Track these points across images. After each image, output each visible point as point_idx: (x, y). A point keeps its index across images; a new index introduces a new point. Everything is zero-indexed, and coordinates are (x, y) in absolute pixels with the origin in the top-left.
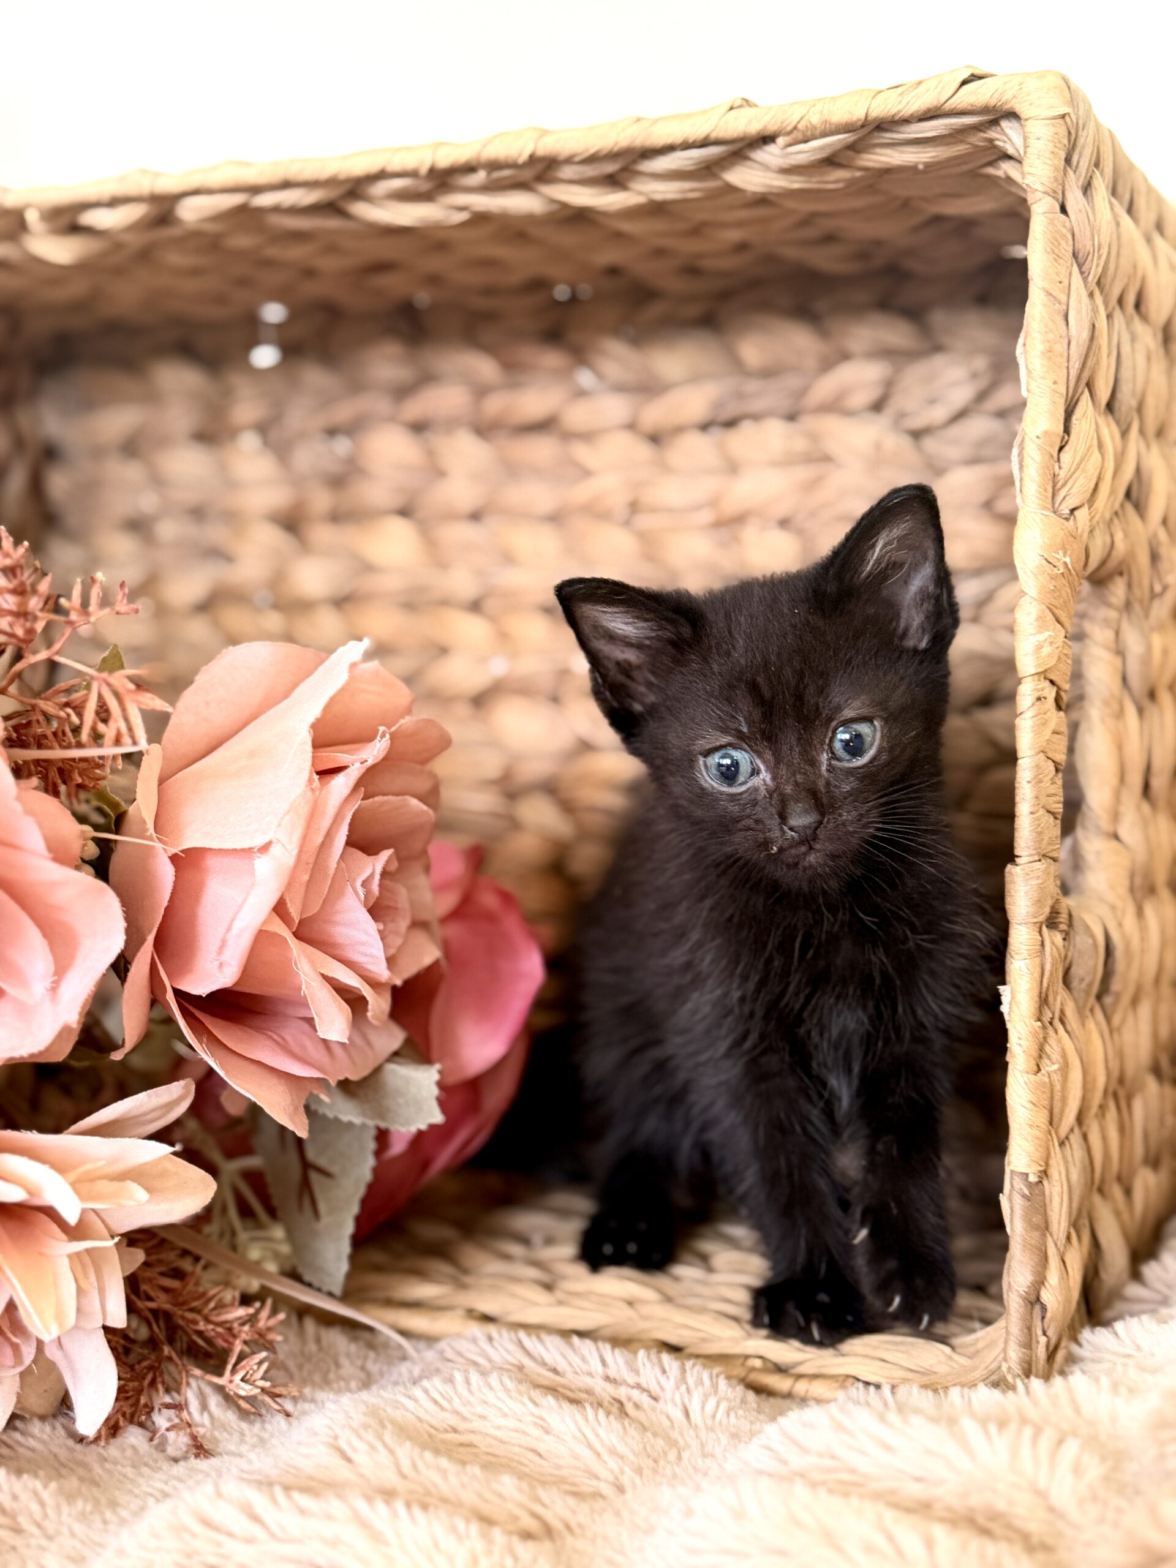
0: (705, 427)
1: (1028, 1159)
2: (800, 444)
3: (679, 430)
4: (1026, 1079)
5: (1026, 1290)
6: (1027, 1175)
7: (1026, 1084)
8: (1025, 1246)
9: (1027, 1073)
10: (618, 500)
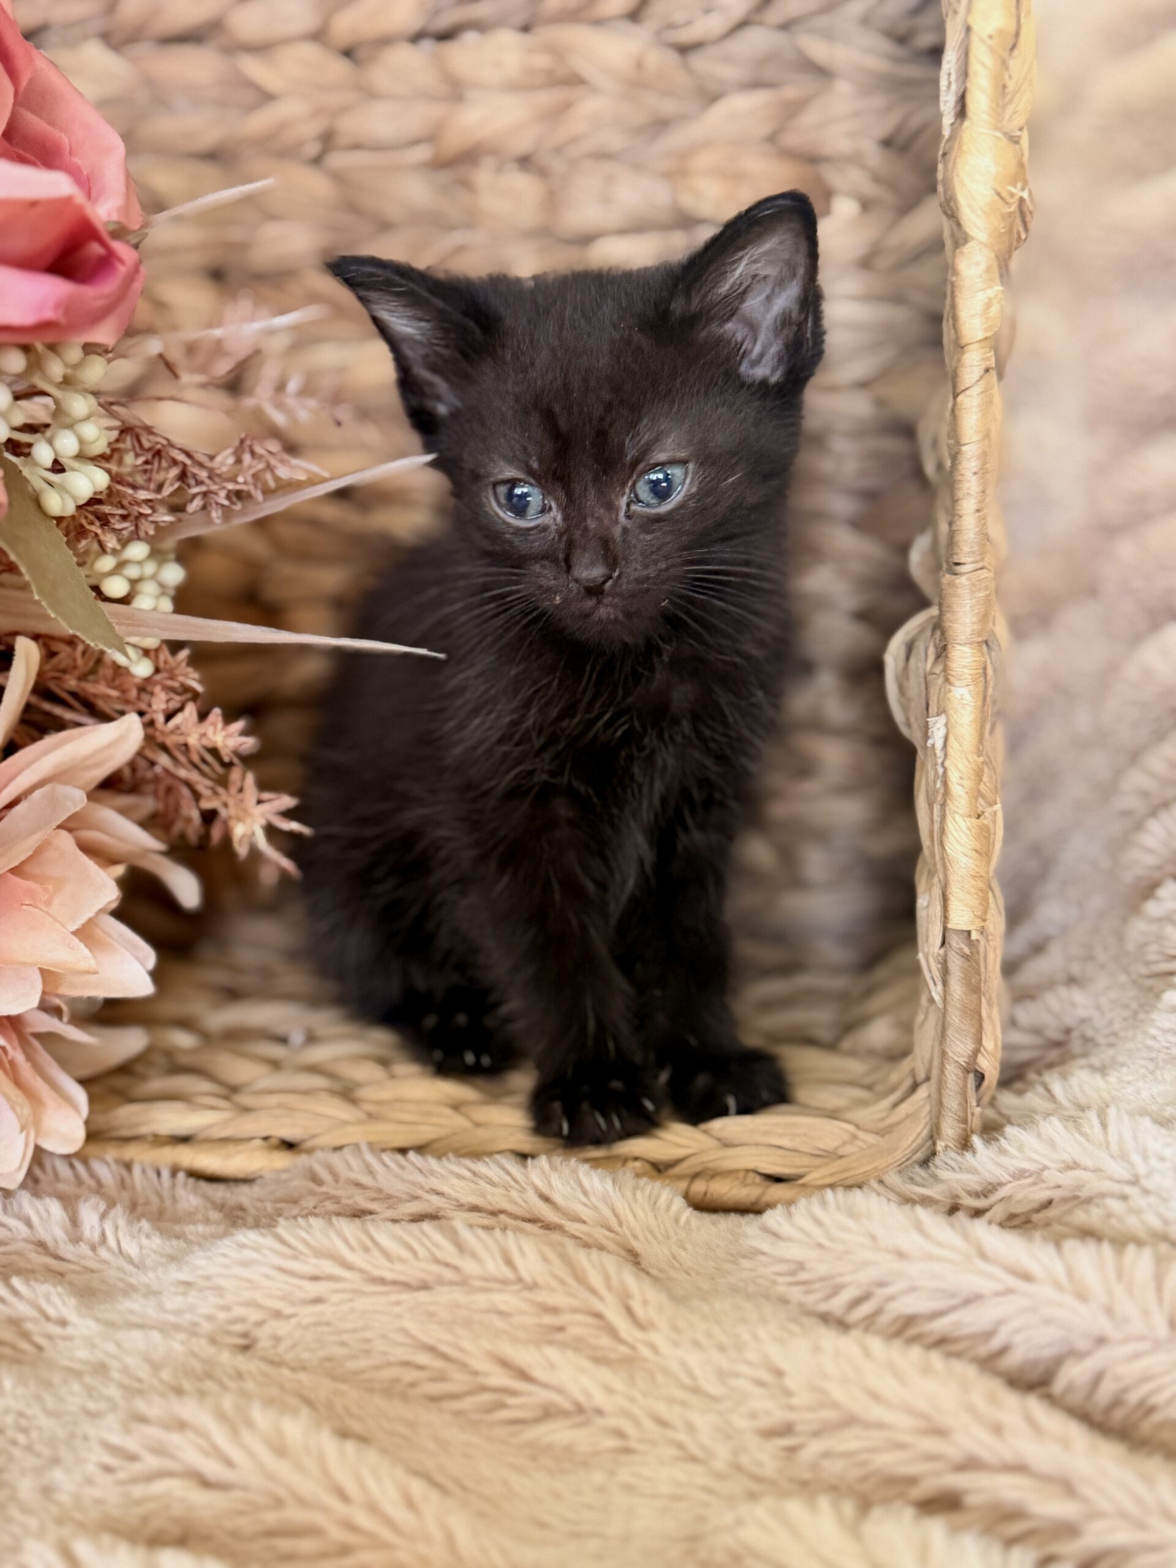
0: (416, 38)
1: (972, 915)
2: (542, 61)
3: (385, 41)
4: (969, 824)
5: (967, 1060)
6: (969, 933)
7: (969, 829)
8: (965, 1012)
9: (970, 816)
10: (309, 130)
